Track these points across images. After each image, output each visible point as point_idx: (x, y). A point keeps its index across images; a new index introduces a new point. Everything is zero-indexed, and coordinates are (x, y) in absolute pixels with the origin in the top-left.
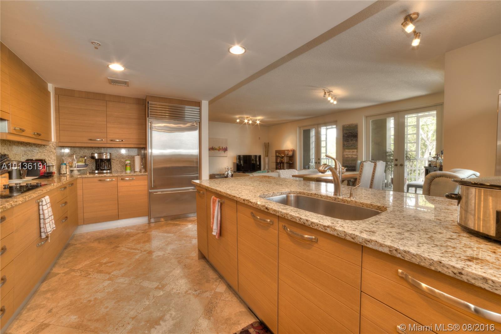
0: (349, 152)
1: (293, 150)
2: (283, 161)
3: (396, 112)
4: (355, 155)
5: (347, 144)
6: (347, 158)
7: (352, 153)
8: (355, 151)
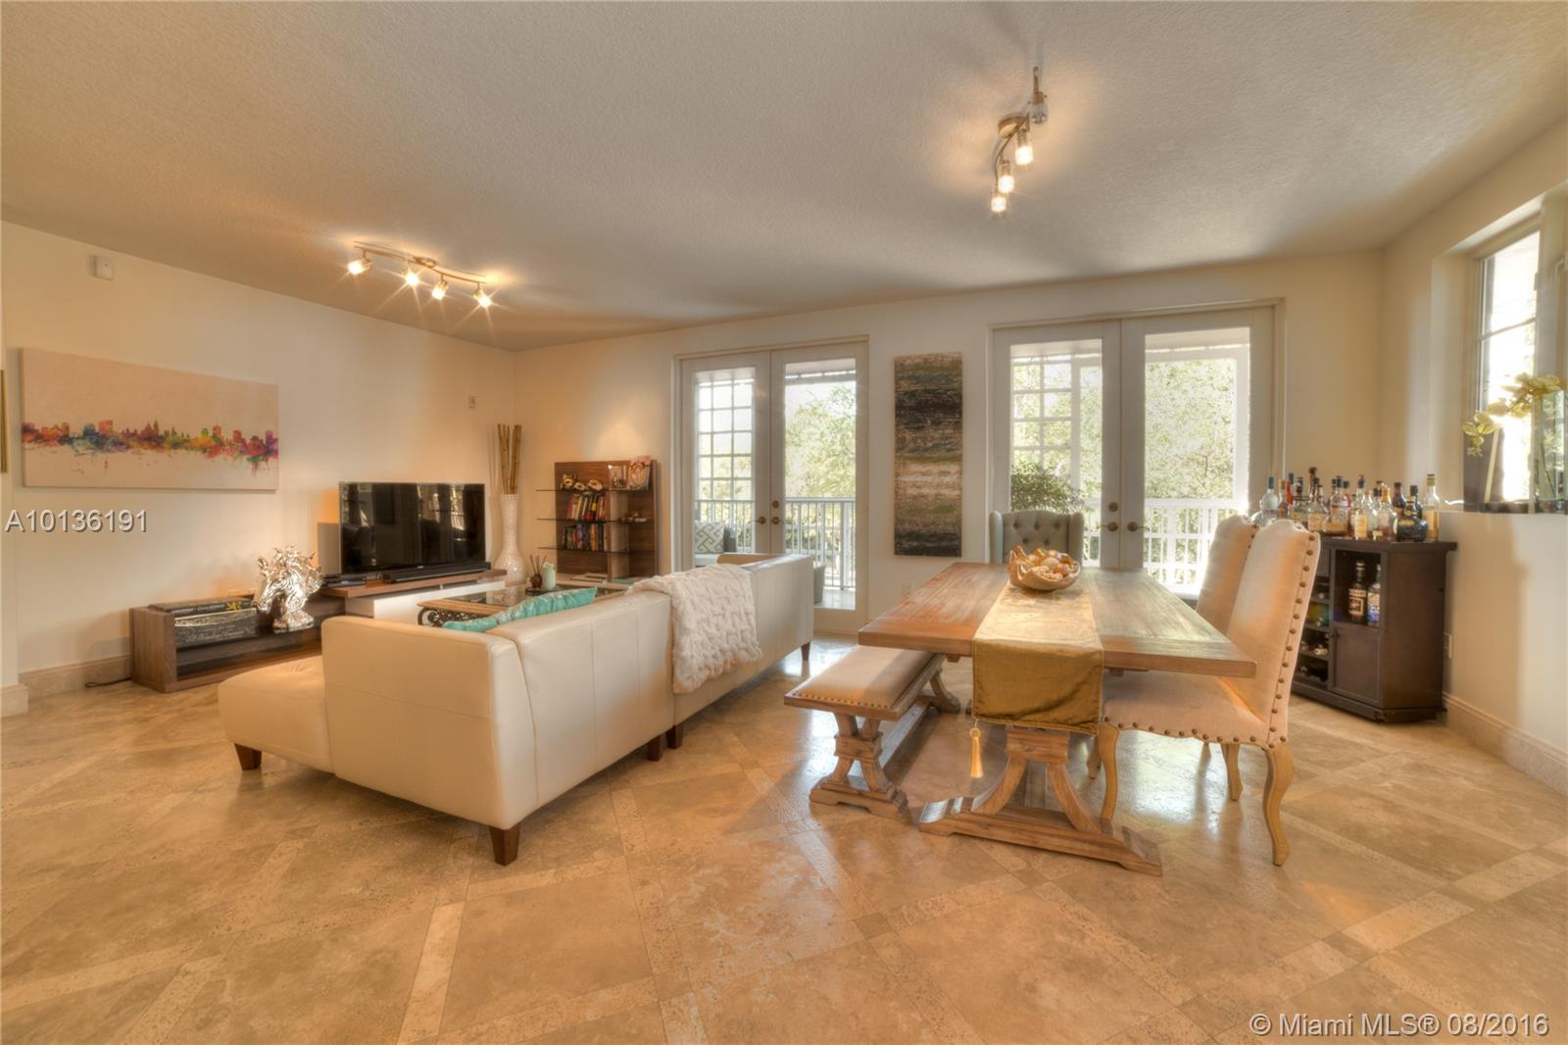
0: (924, 474)
1: (647, 463)
2: (601, 513)
3: (1112, 320)
4: (953, 487)
5: (914, 440)
6: (915, 498)
7: (937, 480)
8: (953, 468)
